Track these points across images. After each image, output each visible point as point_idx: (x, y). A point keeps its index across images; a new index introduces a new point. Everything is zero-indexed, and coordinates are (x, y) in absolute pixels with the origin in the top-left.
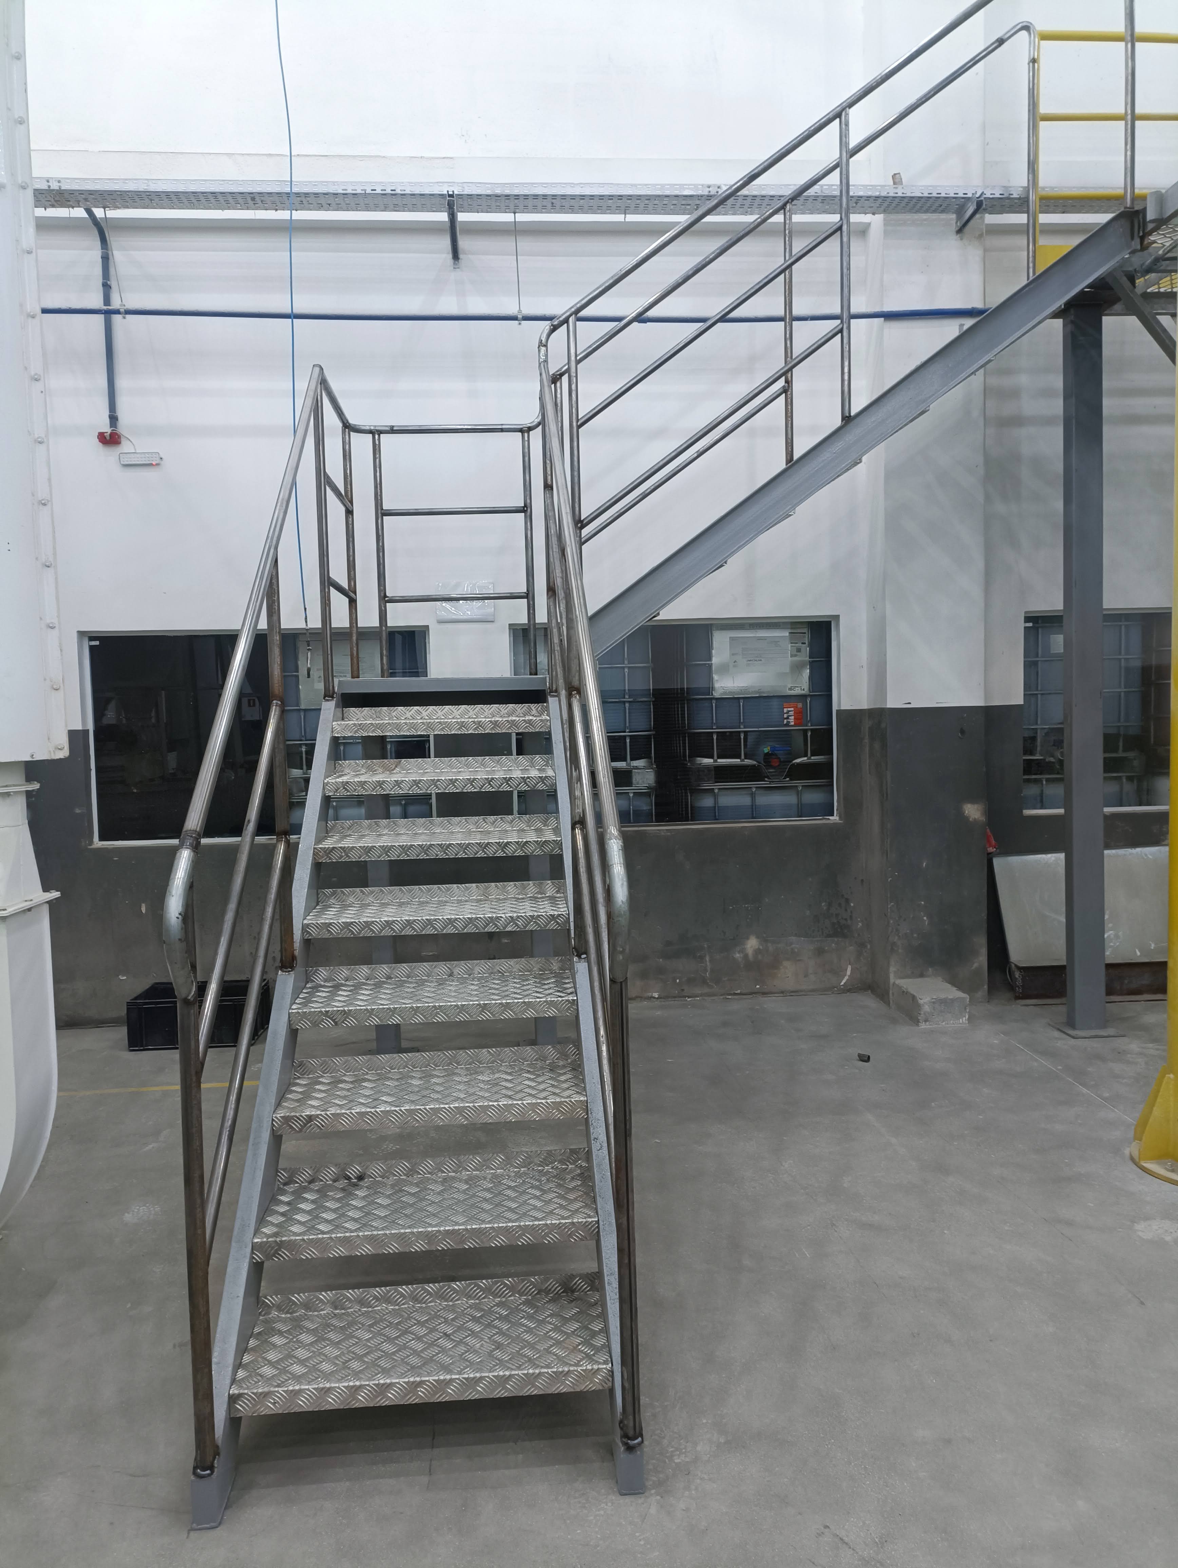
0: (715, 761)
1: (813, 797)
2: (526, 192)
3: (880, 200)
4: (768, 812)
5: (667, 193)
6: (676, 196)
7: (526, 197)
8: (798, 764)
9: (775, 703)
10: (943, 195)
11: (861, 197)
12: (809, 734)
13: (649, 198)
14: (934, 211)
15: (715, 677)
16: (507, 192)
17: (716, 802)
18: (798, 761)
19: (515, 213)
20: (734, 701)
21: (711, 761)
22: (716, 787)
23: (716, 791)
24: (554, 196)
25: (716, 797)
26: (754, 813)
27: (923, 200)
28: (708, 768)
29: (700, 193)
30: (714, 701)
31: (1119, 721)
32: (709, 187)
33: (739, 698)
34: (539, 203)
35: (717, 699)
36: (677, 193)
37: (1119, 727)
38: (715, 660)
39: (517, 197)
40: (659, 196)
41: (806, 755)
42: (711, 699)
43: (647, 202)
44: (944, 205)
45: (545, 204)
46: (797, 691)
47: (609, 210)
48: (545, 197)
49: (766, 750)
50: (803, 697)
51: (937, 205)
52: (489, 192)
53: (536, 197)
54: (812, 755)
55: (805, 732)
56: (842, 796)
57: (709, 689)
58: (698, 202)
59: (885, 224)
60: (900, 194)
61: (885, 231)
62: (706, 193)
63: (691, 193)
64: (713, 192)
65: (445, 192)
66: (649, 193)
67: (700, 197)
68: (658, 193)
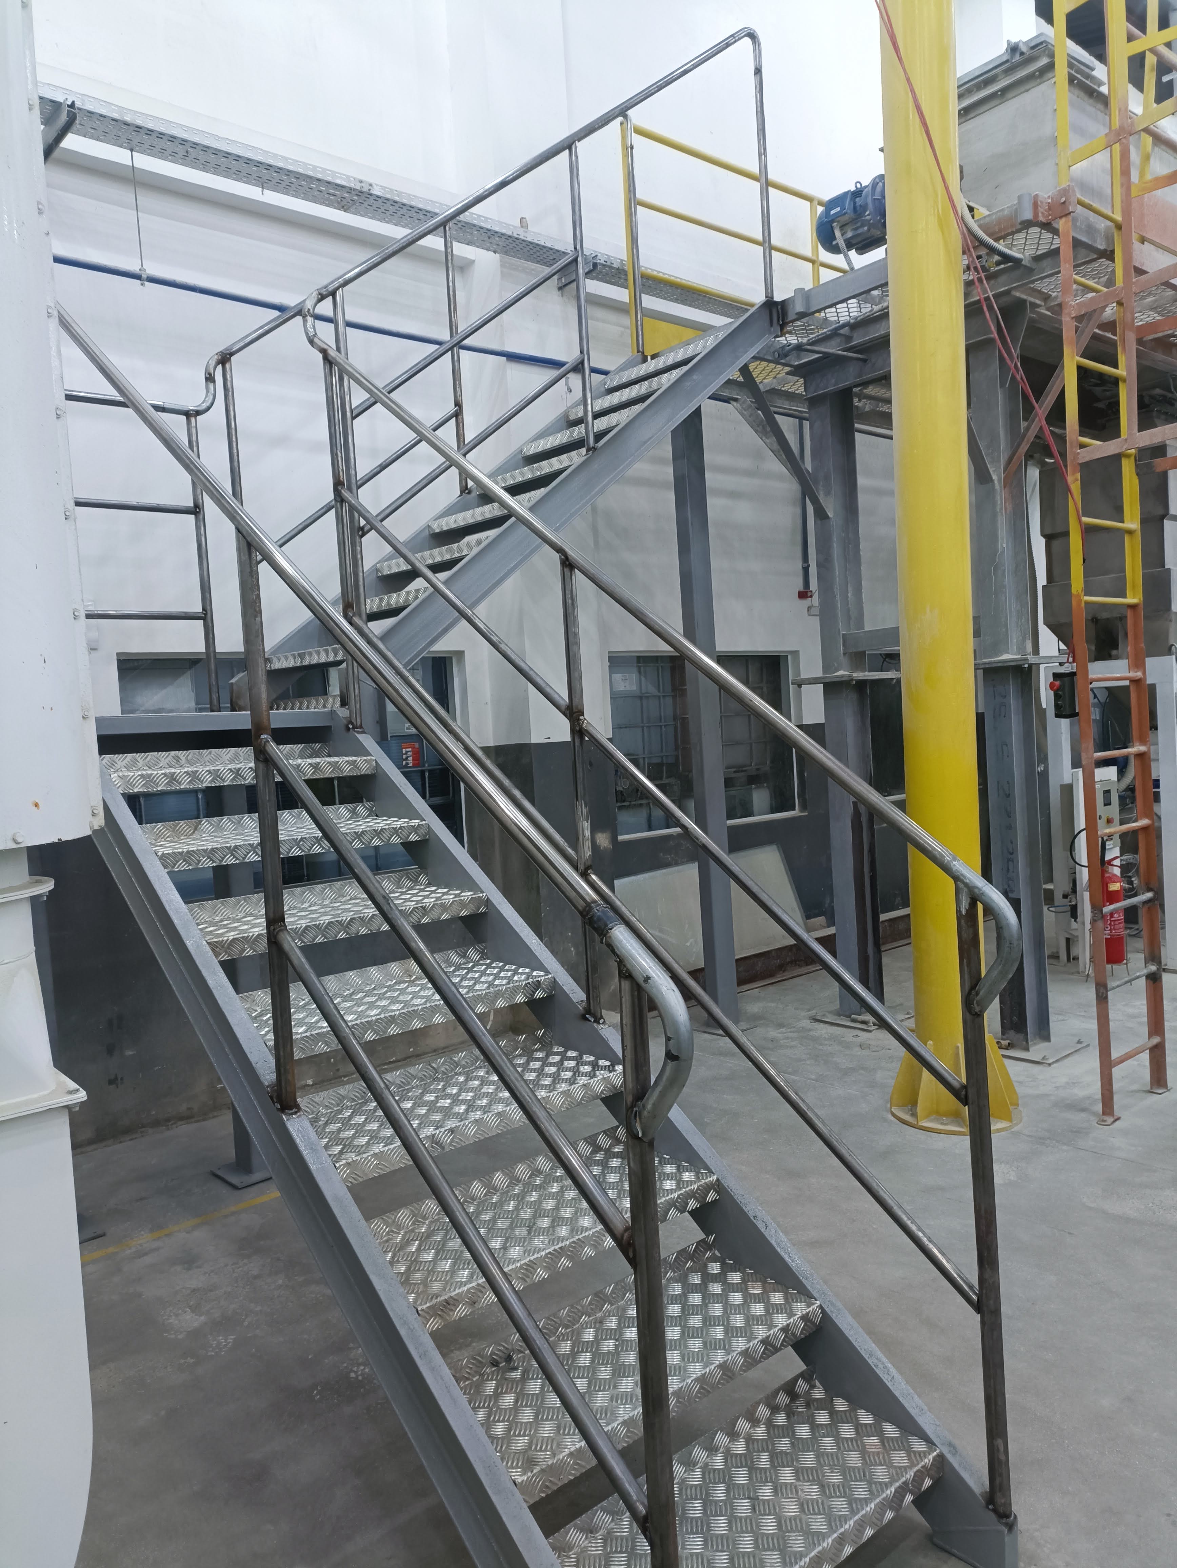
2: (163, 129)
3: (510, 240)
5: (320, 176)
6: (328, 183)
7: (161, 135)
9: (397, 744)
11: (496, 232)
12: (428, 774)
13: (299, 176)
14: (545, 264)
16: (139, 122)
19: (132, 150)
24: (195, 145)
29: (352, 185)
31: (662, 751)
32: (361, 182)
34: (172, 147)
36: (329, 179)
37: (662, 757)
39: (148, 131)
40: (310, 177)
43: (294, 180)
45: (177, 150)
47: (247, 178)
48: (183, 141)
52: (116, 116)
53: (171, 138)
54: (431, 797)
55: (422, 773)
58: (346, 195)
59: (502, 266)
60: (529, 239)
61: (502, 272)
62: (358, 187)
63: (344, 183)
64: (365, 189)
65: (60, 99)
66: (301, 170)
67: (350, 190)
68: (310, 173)
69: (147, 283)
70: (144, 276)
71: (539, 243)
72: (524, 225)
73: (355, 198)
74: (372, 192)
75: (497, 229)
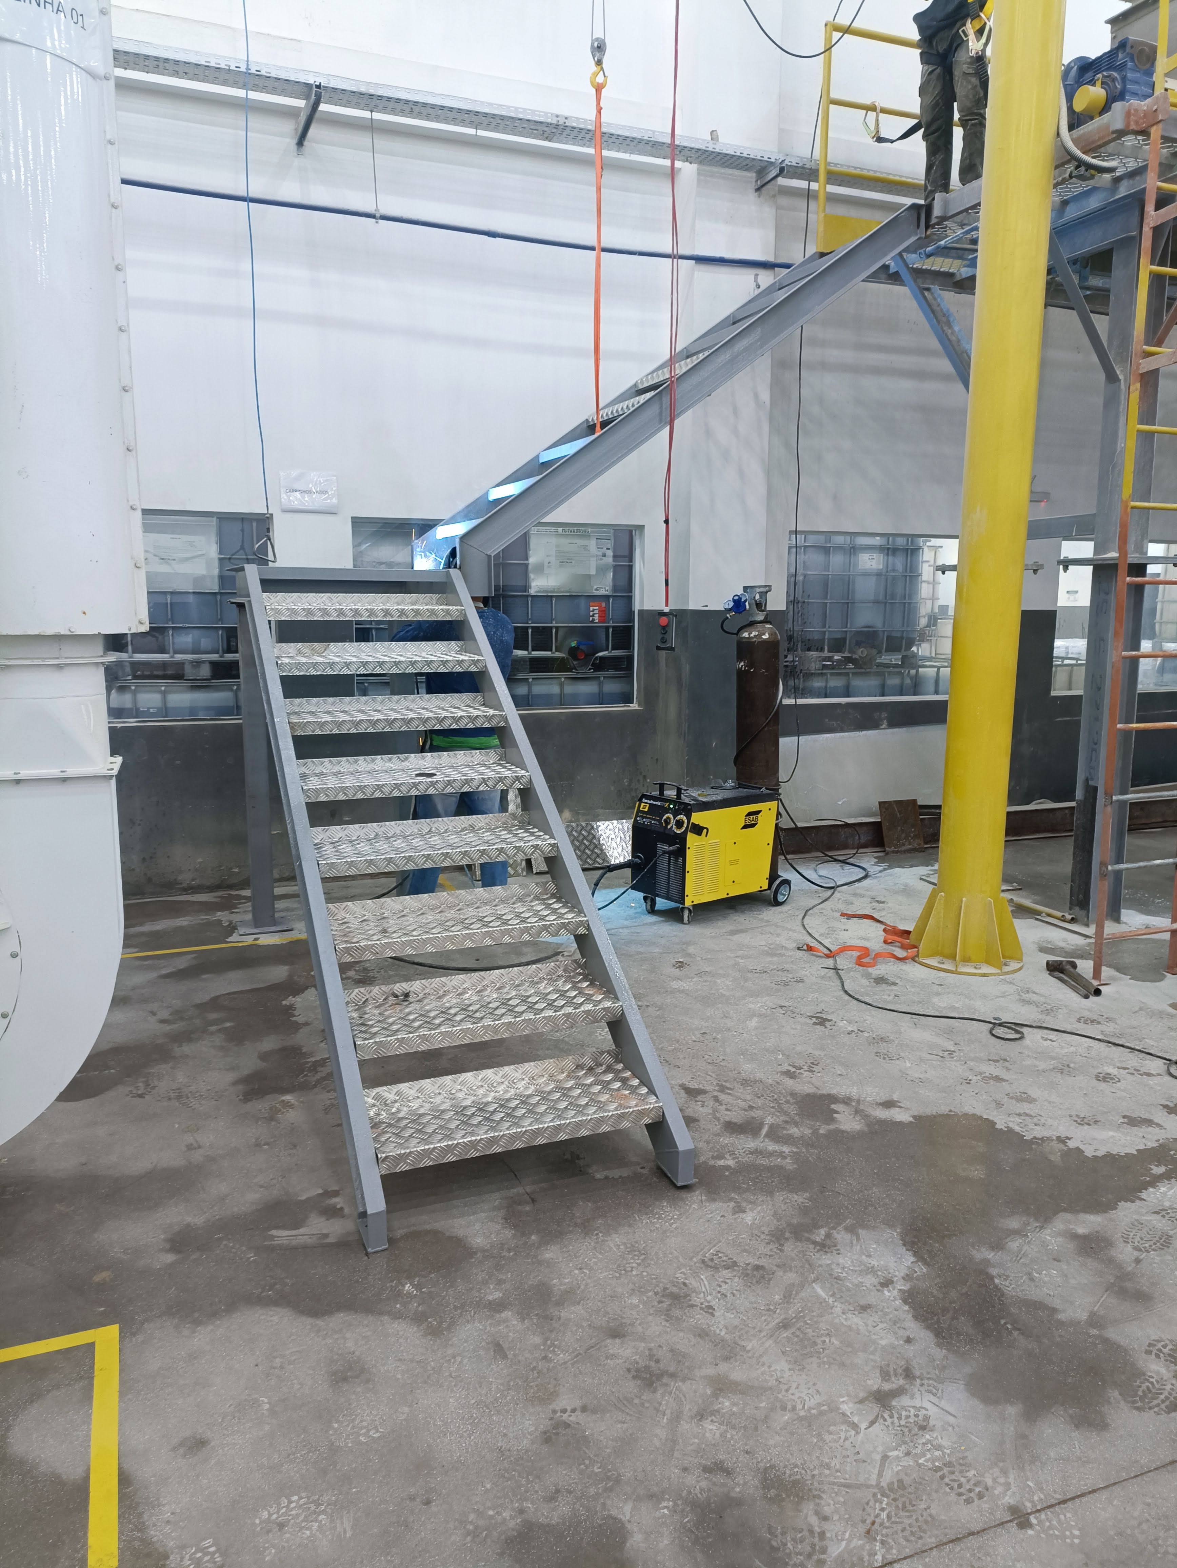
0: (530, 653)
1: (612, 687)
3: (700, 153)
4: (575, 700)
5: (521, 116)
6: (529, 121)
7: (389, 99)
8: (601, 658)
9: (583, 602)
10: (752, 156)
11: (685, 147)
12: (611, 630)
13: (503, 118)
14: (740, 169)
15: (532, 576)
17: (530, 690)
18: (600, 654)
19: (372, 111)
20: (547, 598)
21: (526, 652)
22: (531, 676)
23: (530, 680)
24: (416, 103)
25: (530, 686)
26: (562, 701)
27: (735, 158)
28: (522, 659)
29: (549, 121)
30: (530, 599)
32: (557, 116)
33: (552, 597)
34: (399, 106)
35: (533, 596)
36: (529, 117)
38: (532, 560)
39: (380, 98)
40: (512, 118)
41: (607, 649)
42: (527, 596)
43: (499, 121)
44: (751, 164)
45: (404, 108)
46: (602, 592)
47: (463, 123)
48: (407, 102)
49: (573, 644)
50: (607, 597)
51: (745, 163)
52: (354, 89)
53: (398, 100)
54: (613, 649)
55: (607, 628)
56: (642, 686)
57: (526, 588)
58: (546, 129)
59: (698, 174)
60: (717, 150)
61: (698, 180)
62: (555, 122)
63: (542, 119)
64: (561, 122)
65: (311, 82)
66: (504, 113)
67: (548, 125)
68: (512, 115)
69: (381, 221)
70: (378, 215)
71: (728, 152)
72: (714, 137)
73: (554, 130)
74: (567, 124)
75: (685, 144)
